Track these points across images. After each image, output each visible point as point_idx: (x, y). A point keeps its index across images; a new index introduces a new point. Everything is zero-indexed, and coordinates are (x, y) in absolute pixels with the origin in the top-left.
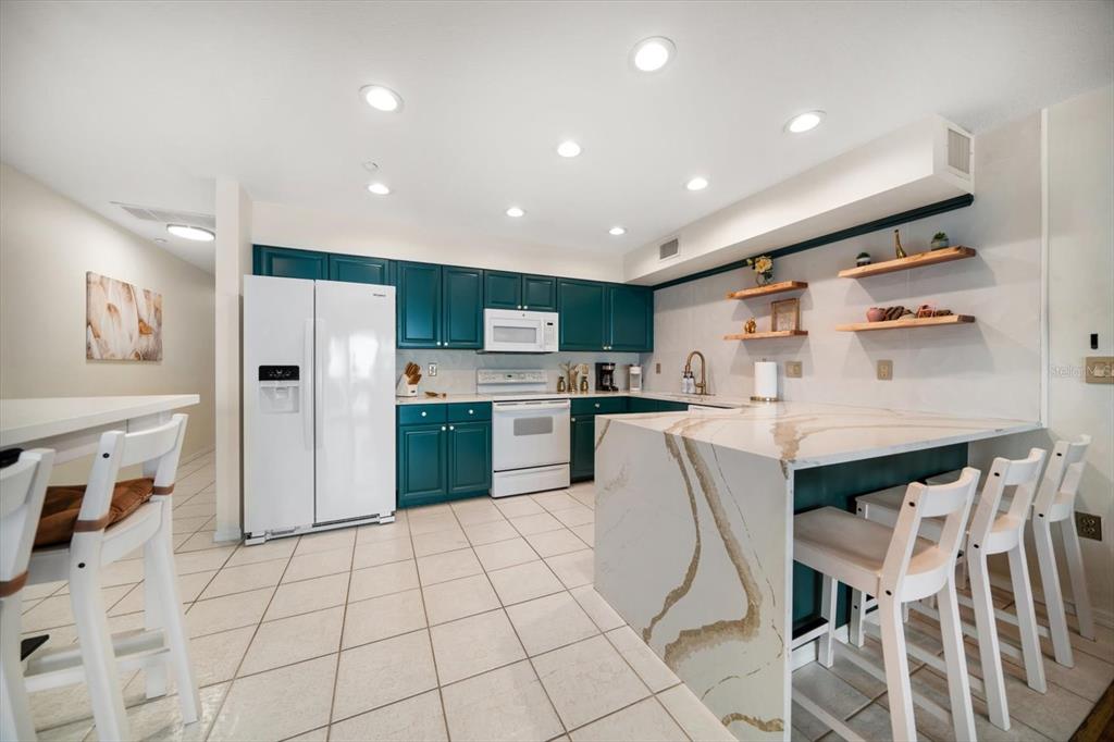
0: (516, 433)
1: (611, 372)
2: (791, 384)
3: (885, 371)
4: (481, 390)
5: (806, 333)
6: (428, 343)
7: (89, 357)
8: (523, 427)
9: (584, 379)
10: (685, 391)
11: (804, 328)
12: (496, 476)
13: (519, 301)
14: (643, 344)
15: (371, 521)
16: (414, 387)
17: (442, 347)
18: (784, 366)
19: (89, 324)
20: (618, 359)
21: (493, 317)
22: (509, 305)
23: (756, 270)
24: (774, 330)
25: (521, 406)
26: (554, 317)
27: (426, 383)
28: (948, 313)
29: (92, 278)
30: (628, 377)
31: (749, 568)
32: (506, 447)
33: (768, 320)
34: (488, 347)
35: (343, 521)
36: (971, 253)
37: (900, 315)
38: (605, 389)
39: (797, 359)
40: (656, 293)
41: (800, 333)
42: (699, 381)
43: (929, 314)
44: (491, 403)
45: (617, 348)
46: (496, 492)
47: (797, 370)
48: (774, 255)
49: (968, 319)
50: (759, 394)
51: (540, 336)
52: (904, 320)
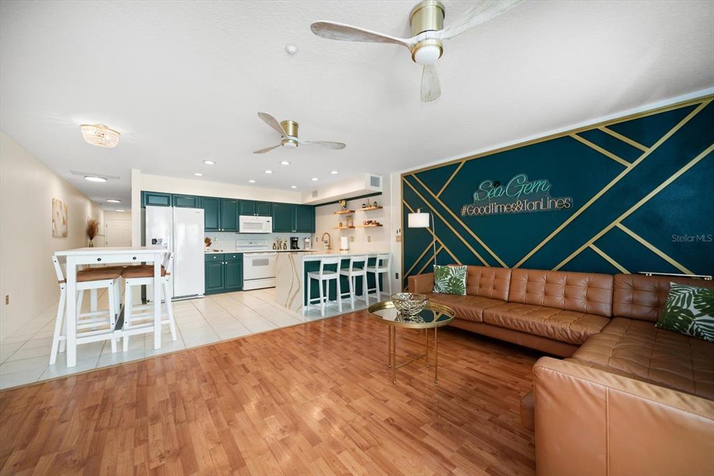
0: (253, 265)
1: (297, 241)
2: (351, 244)
3: (369, 239)
4: (238, 249)
5: (354, 227)
6: (215, 229)
7: (53, 236)
8: (256, 263)
9: (285, 244)
11: (354, 225)
12: (245, 282)
13: (254, 211)
14: (311, 229)
15: (195, 297)
16: (208, 248)
17: (221, 231)
18: (349, 238)
19: (53, 221)
20: (300, 236)
21: (243, 219)
22: (251, 214)
23: (342, 205)
24: (347, 226)
25: (255, 254)
26: (270, 219)
27: (213, 247)
29: (55, 201)
30: (305, 244)
32: (249, 270)
33: (345, 222)
34: (241, 231)
35: (183, 297)
36: (382, 208)
38: (294, 248)
39: (352, 236)
40: (316, 208)
41: (352, 227)
44: (242, 254)
45: (298, 231)
46: (245, 288)
47: (353, 239)
49: (382, 225)
50: (342, 248)
51: (264, 226)
52: (371, 225)
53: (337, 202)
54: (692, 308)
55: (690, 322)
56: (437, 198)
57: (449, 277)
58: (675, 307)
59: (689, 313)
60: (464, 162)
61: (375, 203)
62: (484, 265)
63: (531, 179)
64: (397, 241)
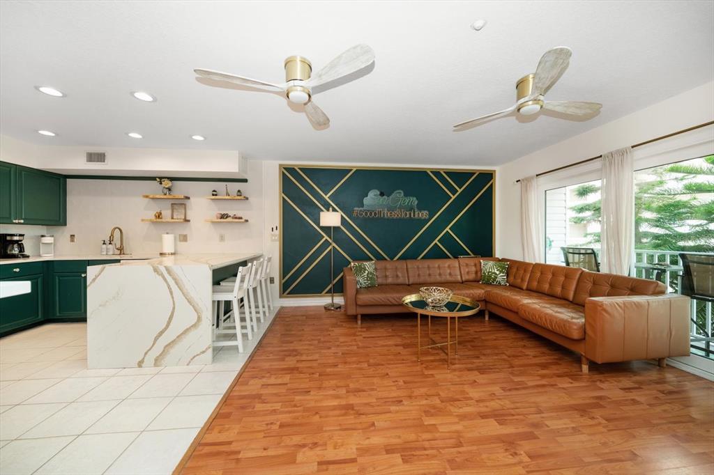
2: (182, 245)
3: (222, 238)
5: (189, 221)
10: (105, 253)
11: (188, 218)
14: (56, 219)
18: (178, 237)
23: (163, 185)
24: (172, 218)
28: (241, 218)
31: (198, 305)
33: (169, 213)
36: (247, 199)
37: (227, 217)
39: (185, 233)
40: (69, 179)
41: (187, 221)
42: (118, 246)
43: (236, 218)
47: (184, 238)
48: (172, 179)
49: (247, 221)
52: (229, 219)
53: (153, 179)
54: (496, 271)
55: (496, 278)
56: (326, 197)
57: (367, 272)
58: (489, 272)
59: (496, 274)
60: (355, 169)
61: (239, 191)
62: (386, 259)
63: (406, 195)
64: (273, 241)
